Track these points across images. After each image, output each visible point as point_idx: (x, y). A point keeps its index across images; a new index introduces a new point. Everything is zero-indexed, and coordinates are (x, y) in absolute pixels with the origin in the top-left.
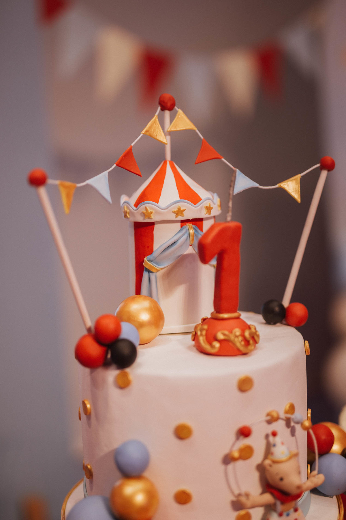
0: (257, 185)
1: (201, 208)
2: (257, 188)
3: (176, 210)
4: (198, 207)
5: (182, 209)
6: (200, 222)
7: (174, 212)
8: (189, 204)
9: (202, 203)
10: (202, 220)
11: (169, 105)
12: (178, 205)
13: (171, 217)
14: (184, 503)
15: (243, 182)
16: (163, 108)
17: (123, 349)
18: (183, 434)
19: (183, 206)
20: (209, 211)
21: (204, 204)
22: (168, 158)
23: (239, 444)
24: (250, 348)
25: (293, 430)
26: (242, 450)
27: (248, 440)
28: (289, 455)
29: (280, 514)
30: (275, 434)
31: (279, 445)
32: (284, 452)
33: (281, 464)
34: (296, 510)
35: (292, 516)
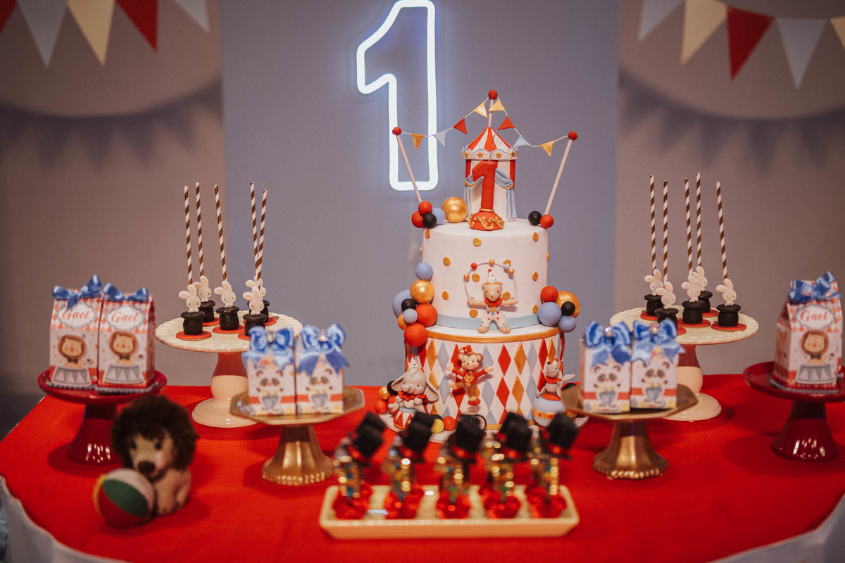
0: (528, 144)
1: (494, 154)
2: (529, 146)
3: (478, 153)
4: (492, 153)
7: (478, 155)
8: (486, 151)
10: (497, 161)
11: (493, 96)
12: (480, 151)
13: (477, 157)
14: (446, 299)
15: (521, 142)
16: (490, 98)
17: (429, 218)
18: (446, 262)
19: (482, 152)
20: (499, 156)
21: (496, 152)
22: (490, 126)
23: (473, 273)
24: (491, 227)
25: (511, 276)
26: (473, 276)
27: (477, 272)
28: (495, 281)
29: (488, 312)
30: (490, 271)
31: (490, 276)
32: (491, 280)
33: (488, 285)
34: (498, 313)
35: (496, 316)
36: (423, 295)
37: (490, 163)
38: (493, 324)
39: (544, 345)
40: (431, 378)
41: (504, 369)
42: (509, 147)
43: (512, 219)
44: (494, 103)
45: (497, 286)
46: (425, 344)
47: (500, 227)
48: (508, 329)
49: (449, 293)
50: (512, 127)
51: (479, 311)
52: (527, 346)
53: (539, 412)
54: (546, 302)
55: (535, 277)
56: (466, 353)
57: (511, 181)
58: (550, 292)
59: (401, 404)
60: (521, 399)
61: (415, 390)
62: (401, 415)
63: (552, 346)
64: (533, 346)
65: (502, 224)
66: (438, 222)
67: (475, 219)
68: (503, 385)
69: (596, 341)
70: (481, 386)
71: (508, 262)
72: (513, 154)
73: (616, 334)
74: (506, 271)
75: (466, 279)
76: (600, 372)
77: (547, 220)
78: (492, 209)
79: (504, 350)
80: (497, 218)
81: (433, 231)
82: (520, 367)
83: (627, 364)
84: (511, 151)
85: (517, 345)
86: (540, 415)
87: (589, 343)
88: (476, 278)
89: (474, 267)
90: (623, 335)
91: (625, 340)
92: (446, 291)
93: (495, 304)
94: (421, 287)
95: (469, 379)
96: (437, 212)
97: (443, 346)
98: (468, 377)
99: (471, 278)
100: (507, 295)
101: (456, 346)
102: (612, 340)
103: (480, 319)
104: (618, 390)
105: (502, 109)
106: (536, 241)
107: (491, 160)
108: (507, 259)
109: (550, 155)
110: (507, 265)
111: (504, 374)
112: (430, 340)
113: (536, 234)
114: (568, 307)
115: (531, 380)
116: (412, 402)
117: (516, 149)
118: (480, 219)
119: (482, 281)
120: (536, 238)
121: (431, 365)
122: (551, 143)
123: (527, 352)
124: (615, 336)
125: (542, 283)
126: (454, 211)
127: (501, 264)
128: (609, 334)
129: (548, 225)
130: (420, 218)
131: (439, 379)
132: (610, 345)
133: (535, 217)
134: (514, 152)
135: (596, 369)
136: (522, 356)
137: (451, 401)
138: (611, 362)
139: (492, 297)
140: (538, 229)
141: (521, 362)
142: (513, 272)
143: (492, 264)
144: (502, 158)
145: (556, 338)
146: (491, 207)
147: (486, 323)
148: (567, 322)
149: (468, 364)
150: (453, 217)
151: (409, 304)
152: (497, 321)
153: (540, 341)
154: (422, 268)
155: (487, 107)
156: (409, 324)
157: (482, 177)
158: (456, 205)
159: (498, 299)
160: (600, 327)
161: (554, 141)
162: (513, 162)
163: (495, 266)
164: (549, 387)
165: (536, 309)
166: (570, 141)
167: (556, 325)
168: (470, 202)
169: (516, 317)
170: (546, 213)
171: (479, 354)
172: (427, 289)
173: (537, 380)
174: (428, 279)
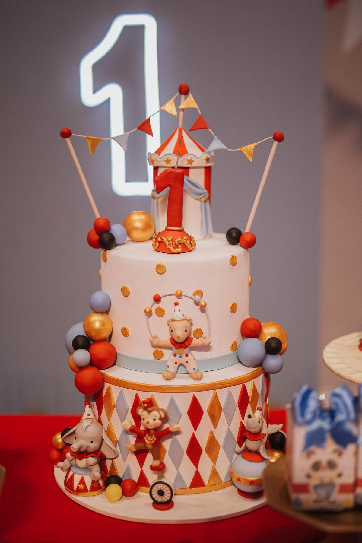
0: (225, 148)
1: (184, 160)
2: (226, 150)
3: (166, 159)
4: (181, 159)
5: (169, 159)
6: (188, 170)
7: (165, 161)
8: (175, 156)
9: (184, 157)
10: (188, 168)
11: (184, 91)
12: (168, 156)
13: (164, 164)
14: (125, 336)
15: (217, 145)
16: (181, 93)
17: (106, 237)
18: (125, 292)
19: (170, 157)
20: (190, 162)
21: (187, 157)
22: (180, 126)
23: (156, 306)
24: (178, 250)
25: (203, 309)
26: (156, 310)
27: (161, 305)
28: (182, 318)
29: (175, 355)
30: (176, 304)
31: (177, 311)
32: (178, 315)
33: (174, 323)
34: (187, 355)
35: (184, 359)
36: (98, 331)
37: (177, 171)
38: (181, 367)
39: (244, 391)
40: (109, 433)
41: (195, 423)
42: (203, 150)
43: (207, 236)
44: (185, 99)
45: (186, 323)
46: (102, 390)
47: (191, 249)
48: (199, 375)
49: (129, 329)
50: (206, 127)
51: (165, 351)
52: (223, 395)
53: (238, 475)
54: (248, 337)
55: (233, 309)
56: (145, 409)
57: (206, 191)
58: (251, 326)
59: (73, 462)
60: (216, 458)
61: (88, 447)
62: (73, 476)
63: (255, 390)
64: (230, 394)
65: (193, 244)
66: (118, 241)
67: (159, 239)
68: (194, 442)
69: (308, 416)
70: (167, 444)
71: (199, 293)
72: (208, 160)
73: (337, 404)
74: (197, 303)
75: (149, 314)
76: (314, 459)
77: (248, 238)
78: (180, 226)
79: (195, 401)
80: (186, 238)
81: (112, 253)
82: (215, 420)
83: (351, 448)
84: (206, 156)
85: (210, 394)
86: (239, 480)
87: (300, 419)
88: (160, 313)
89: (157, 299)
90: (345, 405)
91: (348, 413)
92: (126, 326)
93: (183, 346)
94: (97, 321)
95: (149, 440)
96: (117, 230)
97: (121, 394)
98: (149, 438)
99: (154, 311)
100: (199, 333)
101: (137, 395)
102: (332, 413)
103: (166, 362)
104: (338, 482)
105: (195, 105)
106: (234, 265)
107: (179, 167)
108: (198, 289)
109: (251, 161)
110: (197, 297)
111: (195, 429)
112: (107, 385)
113: (233, 257)
114: (273, 345)
115: (229, 434)
116: (84, 460)
117: (212, 154)
118: (165, 240)
119: (168, 316)
120: (233, 262)
121: (109, 415)
122: (253, 146)
123: (223, 402)
124: (334, 407)
125: (243, 314)
126: (137, 228)
127: (191, 295)
128: (327, 405)
129: (250, 245)
130: (96, 237)
131: (118, 433)
132: (328, 420)
133: (234, 235)
134: (209, 156)
135: (309, 454)
136: (217, 408)
137: (133, 460)
138: (330, 446)
139: (178, 338)
140: (238, 250)
141: (216, 414)
142: (205, 306)
143: (179, 296)
144: (194, 164)
145: (259, 381)
146: (179, 224)
147: (173, 368)
148: (272, 362)
149: (148, 423)
150: (136, 234)
151: (80, 342)
152: (186, 364)
153: (239, 388)
154: (98, 298)
155: (177, 103)
156: (81, 368)
157: (168, 188)
158: (140, 220)
159: (186, 340)
160: (313, 395)
161: (255, 144)
162: (208, 170)
163: (183, 297)
164: (251, 444)
165: (235, 347)
166: (275, 143)
167: (259, 364)
168: (158, 217)
169: (209, 357)
170: (247, 230)
171: (162, 410)
172: (103, 324)
173: (235, 434)
174: (105, 311)
